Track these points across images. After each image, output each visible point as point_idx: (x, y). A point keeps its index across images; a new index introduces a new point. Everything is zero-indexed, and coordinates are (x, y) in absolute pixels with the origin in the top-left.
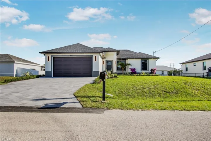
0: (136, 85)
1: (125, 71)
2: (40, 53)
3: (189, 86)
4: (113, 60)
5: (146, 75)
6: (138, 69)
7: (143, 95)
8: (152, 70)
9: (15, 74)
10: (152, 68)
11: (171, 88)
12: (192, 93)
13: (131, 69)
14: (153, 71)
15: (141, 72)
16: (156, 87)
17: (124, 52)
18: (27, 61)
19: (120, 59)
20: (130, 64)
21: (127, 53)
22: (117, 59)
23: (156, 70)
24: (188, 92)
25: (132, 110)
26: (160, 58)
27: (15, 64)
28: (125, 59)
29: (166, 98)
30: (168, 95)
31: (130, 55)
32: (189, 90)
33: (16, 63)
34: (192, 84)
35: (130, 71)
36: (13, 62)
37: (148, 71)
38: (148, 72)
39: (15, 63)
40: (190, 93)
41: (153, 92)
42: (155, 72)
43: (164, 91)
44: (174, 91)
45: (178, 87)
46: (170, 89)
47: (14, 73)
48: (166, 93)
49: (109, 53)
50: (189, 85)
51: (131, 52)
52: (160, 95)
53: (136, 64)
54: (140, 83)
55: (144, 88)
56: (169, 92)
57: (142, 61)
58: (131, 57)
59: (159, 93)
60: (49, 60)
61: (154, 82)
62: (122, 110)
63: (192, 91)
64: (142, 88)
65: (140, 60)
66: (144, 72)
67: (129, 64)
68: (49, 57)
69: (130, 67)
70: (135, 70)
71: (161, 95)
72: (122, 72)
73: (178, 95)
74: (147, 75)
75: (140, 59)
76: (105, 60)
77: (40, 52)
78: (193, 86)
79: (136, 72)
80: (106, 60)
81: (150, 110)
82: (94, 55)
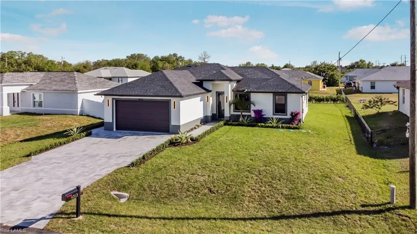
1: (250, 112)
6: (268, 111)
9: (79, 110)
13: (256, 112)
14: (293, 117)
15: (273, 116)
27: (78, 95)
33: (81, 93)
36: (76, 92)
37: (287, 115)
38: (285, 117)
39: (78, 93)
47: (77, 109)
53: (263, 102)
57: (275, 96)
60: (108, 106)
65: (271, 96)
68: (108, 100)
69: (253, 107)
79: (265, 116)
82: (173, 100)
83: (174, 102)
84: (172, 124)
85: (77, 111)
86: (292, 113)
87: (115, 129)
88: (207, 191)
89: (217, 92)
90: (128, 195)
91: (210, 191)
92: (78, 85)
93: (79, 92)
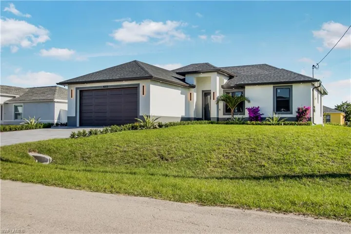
1: (244, 114)
4: (211, 91)
8: (299, 111)
9: (56, 121)
10: (301, 107)
23: (308, 111)
27: (56, 104)
28: (243, 88)
36: (52, 101)
37: (292, 113)
38: (290, 116)
47: (54, 119)
57: (276, 90)
58: (250, 82)
60: (72, 97)
68: (72, 90)
70: (260, 113)
75: (272, 86)
76: (193, 91)
79: (262, 116)
82: (142, 83)
83: (143, 86)
84: (140, 115)
85: (54, 122)
86: (299, 109)
87: (78, 126)
88: (158, 158)
89: (203, 91)
90: (51, 159)
91: (162, 158)
92: (56, 95)
93: (55, 101)
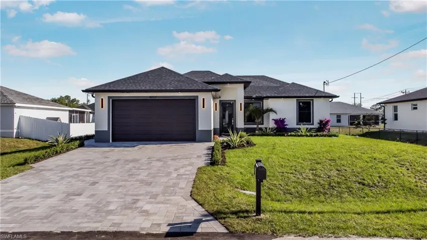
0: (299, 168)
1: (263, 124)
2: (83, 91)
3: (408, 169)
4: (235, 101)
5: (308, 134)
6: (291, 120)
7: (318, 193)
8: (321, 122)
9: (15, 131)
10: (322, 119)
11: (371, 175)
12: (417, 186)
13: (276, 122)
14: (323, 125)
15: (298, 126)
16: (341, 174)
17: (258, 80)
18: (38, 99)
19: (251, 98)
20: (274, 109)
21: (265, 83)
22: (245, 98)
23: (329, 124)
24: (407, 184)
25: (318, 237)
26: (338, 97)
27: (15, 109)
28: (261, 99)
29: (364, 198)
30: (367, 190)
31: (272, 88)
32: (410, 179)
33: (19, 107)
34: (414, 165)
35: (272, 125)
36: (11, 106)
37: (313, 124)
38: (312, 127)
39: (15, 107)
40: (412, 186)
41: (337, 185)
42: (328, 127)
43: (359, 183)
44: (379, 183)
45: (385, 173)
46: (370, 177)
47: (13, 129)
48: (363, 187)
49: (228, 86)
50: (409, 167)
51: (274, 83)
52: (351, 191)
53: (286, 110)
54: (306, 163)
55: (316, 175)
56: (369, 185)
57: (299, 103)
58: (276, 95)
59: (348, 188)
60: (102, 107)
61: (334, 160)
62: (300, 236)
63: (416, 182)
64: (313, 174)
65: (294, 101)
66: (303, 127)
67: (271, 110)
68: (102, 99)
69: (273, 116)
70: (285, 123)
71: (354, 191)
72: (255, 126)
73: (389, 191)
74: (311, 136)
75: (295, 99)
76: (218, 101)
77: (84, 89)
78: (418, 171)
79: (287, 127)
80: (220, 101)
81: (350, 237)
82: (201, 96)
83: (204, 99)
84: (199, 129)
85: (13, 132)
87: (111, 141)
92: (10, 98)
93: (17, 105)
